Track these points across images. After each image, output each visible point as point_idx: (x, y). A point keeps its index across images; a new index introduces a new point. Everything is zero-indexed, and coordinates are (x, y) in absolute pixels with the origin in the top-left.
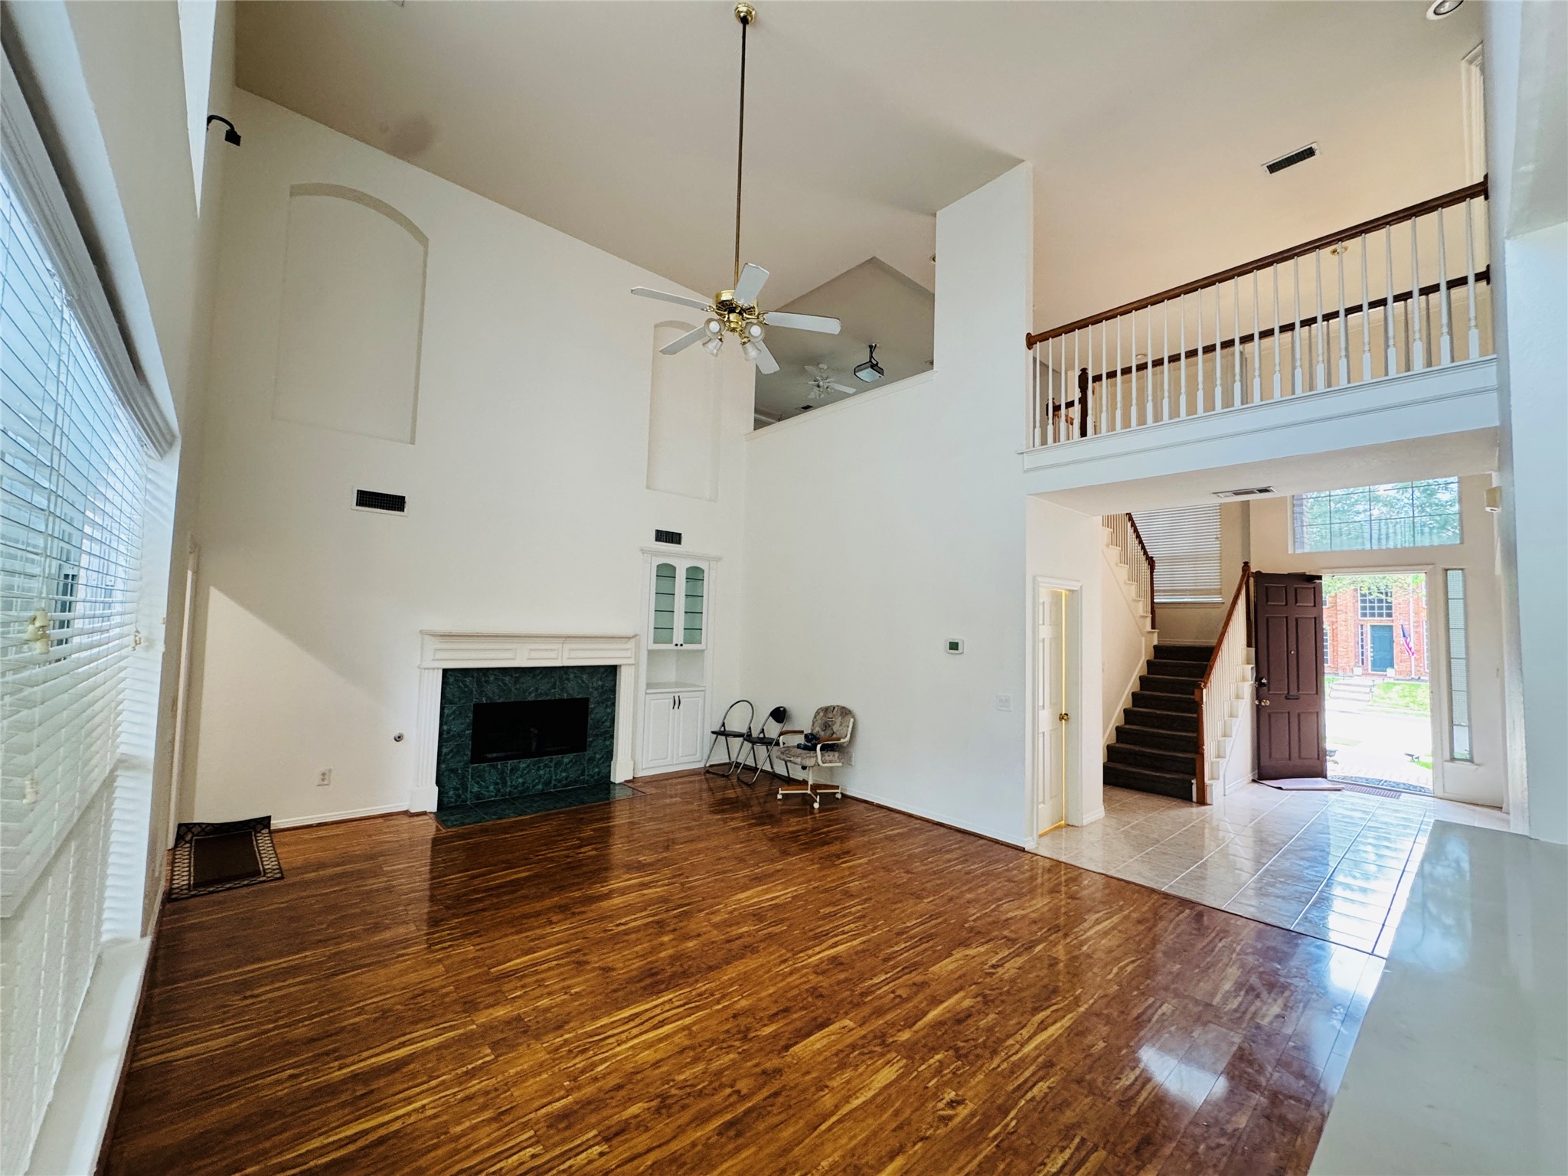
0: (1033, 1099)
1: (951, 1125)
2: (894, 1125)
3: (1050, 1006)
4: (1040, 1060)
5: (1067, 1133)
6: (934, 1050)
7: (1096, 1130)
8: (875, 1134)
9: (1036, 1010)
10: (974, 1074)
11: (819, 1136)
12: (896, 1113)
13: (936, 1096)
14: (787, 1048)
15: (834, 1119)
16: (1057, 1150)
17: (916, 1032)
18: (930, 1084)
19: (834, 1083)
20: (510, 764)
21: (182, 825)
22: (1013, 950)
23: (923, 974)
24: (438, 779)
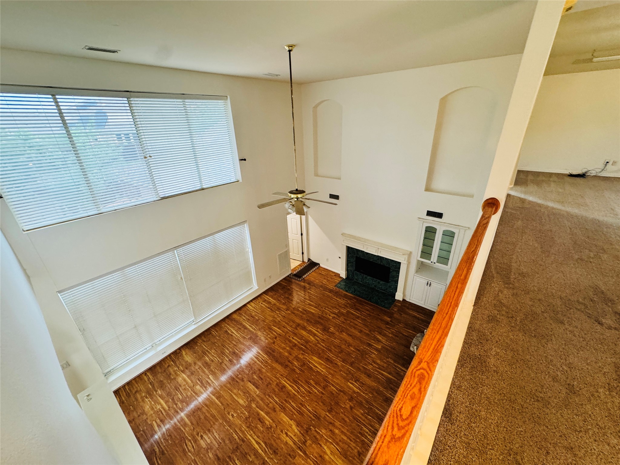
0: (233, 434)
1: (228, 415)
2: (229, 403)
3: (267, 448)
4: (245, 439)
6: (249, 412)
8: (227, 400)
9: (265, 443)
10: (241, 421)
11: (227, 391)
12: (231, 404)
13: (235, 412)
14: (250, 381)
15: (231, 392)
17: (255, 409)
18: (238, 411)
19: (239, 392)
20: (365, 276)
21: (309, 259)
22: (298, 442)
23: (280, 411)
24: (347, 271)
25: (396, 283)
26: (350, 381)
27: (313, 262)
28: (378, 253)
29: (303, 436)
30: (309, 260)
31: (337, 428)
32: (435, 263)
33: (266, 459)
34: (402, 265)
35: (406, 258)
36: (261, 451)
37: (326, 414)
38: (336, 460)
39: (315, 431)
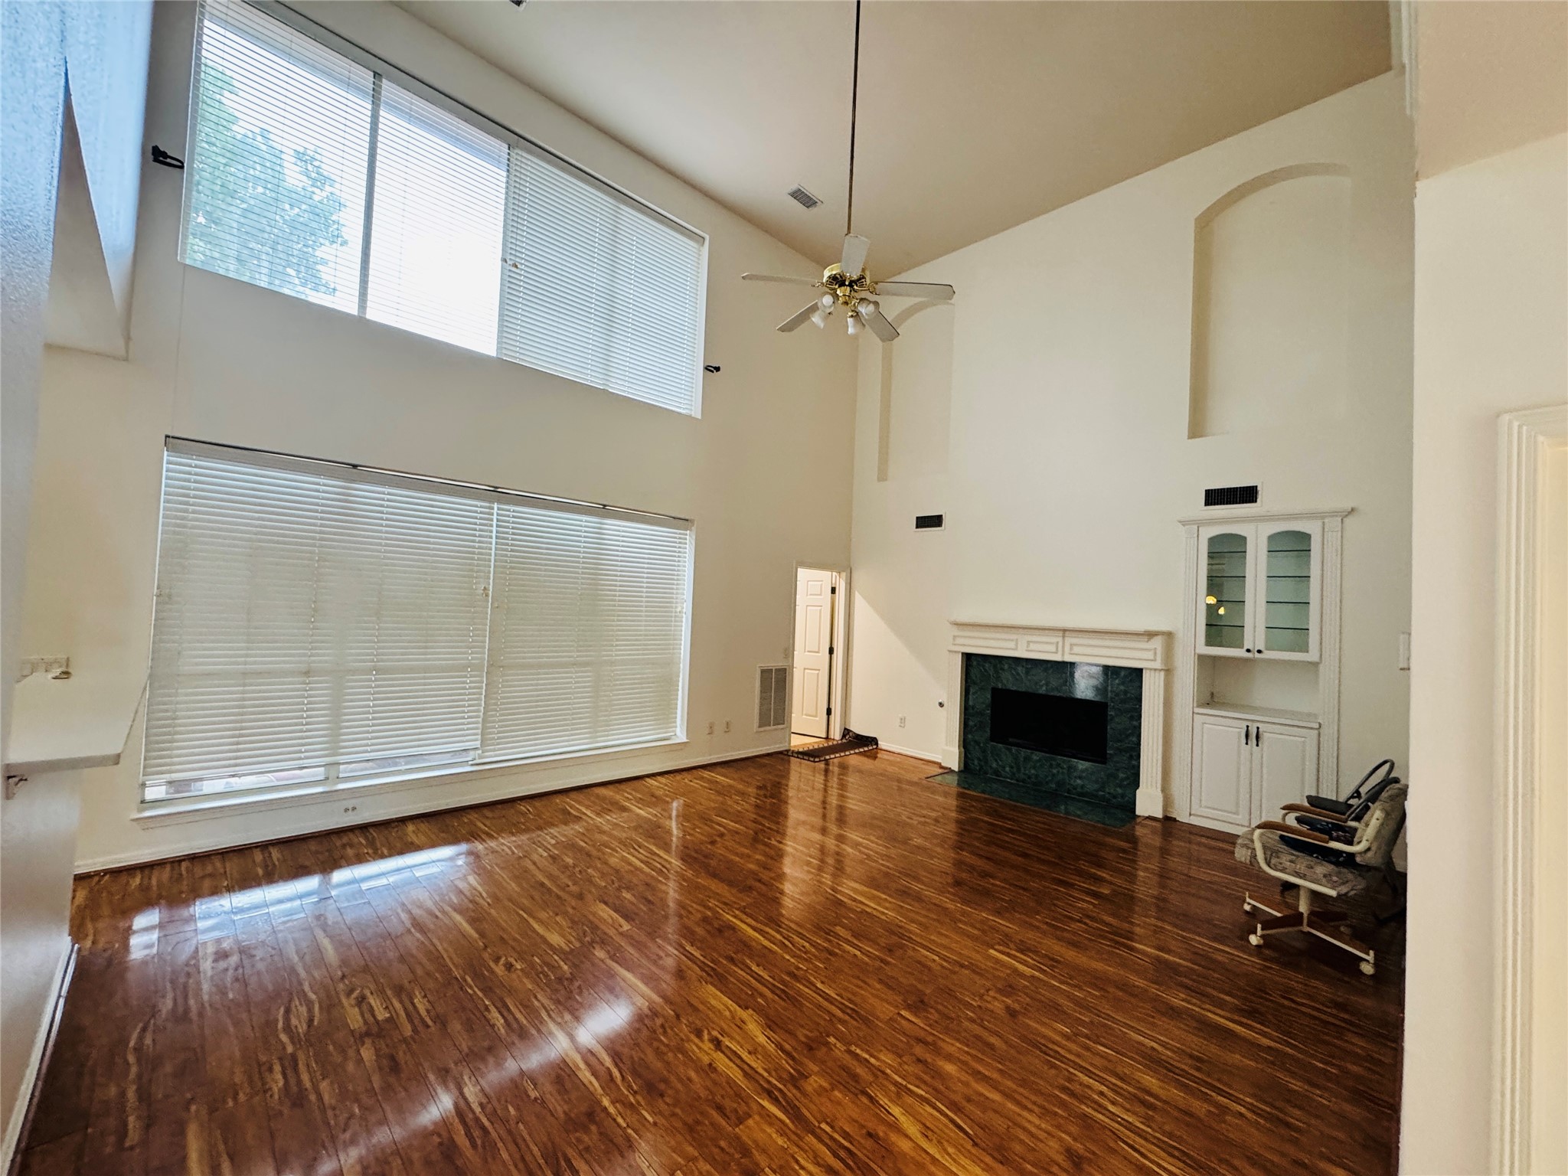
0: (487, 1009)
1: (490, 962)
2: (506, 937)
5: (441, 1021)
7: (431, 1040)
8: (505, 931)
10: (534, 982)
11: (515, 911)
12: (514, 939)
13: (524, 959)
14: (605, 903)
15: (526, 916)
16: (430, 1008)
17: (603, 961)
18: (536, 958)
19: (559, 918)
20: (1024, 752)
21: (845, 729)
22: (766, 1074)
23: (700, 979)
24: (964, 747)
25: (1131, 757)
26: (997, 947)
27: (858, 735)
28: (1063, 655)
29: (793, 1059)
30: (846, 732)
31: (949, 1058)
32: (1259, 651)
33: (606, 1102)
34: (1146, 675)
35: (1159, 652)
36: (588, 1074)
37: (899, 1014)
38: (954, 1160)
39: (850, 1052)
